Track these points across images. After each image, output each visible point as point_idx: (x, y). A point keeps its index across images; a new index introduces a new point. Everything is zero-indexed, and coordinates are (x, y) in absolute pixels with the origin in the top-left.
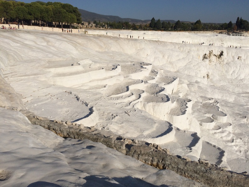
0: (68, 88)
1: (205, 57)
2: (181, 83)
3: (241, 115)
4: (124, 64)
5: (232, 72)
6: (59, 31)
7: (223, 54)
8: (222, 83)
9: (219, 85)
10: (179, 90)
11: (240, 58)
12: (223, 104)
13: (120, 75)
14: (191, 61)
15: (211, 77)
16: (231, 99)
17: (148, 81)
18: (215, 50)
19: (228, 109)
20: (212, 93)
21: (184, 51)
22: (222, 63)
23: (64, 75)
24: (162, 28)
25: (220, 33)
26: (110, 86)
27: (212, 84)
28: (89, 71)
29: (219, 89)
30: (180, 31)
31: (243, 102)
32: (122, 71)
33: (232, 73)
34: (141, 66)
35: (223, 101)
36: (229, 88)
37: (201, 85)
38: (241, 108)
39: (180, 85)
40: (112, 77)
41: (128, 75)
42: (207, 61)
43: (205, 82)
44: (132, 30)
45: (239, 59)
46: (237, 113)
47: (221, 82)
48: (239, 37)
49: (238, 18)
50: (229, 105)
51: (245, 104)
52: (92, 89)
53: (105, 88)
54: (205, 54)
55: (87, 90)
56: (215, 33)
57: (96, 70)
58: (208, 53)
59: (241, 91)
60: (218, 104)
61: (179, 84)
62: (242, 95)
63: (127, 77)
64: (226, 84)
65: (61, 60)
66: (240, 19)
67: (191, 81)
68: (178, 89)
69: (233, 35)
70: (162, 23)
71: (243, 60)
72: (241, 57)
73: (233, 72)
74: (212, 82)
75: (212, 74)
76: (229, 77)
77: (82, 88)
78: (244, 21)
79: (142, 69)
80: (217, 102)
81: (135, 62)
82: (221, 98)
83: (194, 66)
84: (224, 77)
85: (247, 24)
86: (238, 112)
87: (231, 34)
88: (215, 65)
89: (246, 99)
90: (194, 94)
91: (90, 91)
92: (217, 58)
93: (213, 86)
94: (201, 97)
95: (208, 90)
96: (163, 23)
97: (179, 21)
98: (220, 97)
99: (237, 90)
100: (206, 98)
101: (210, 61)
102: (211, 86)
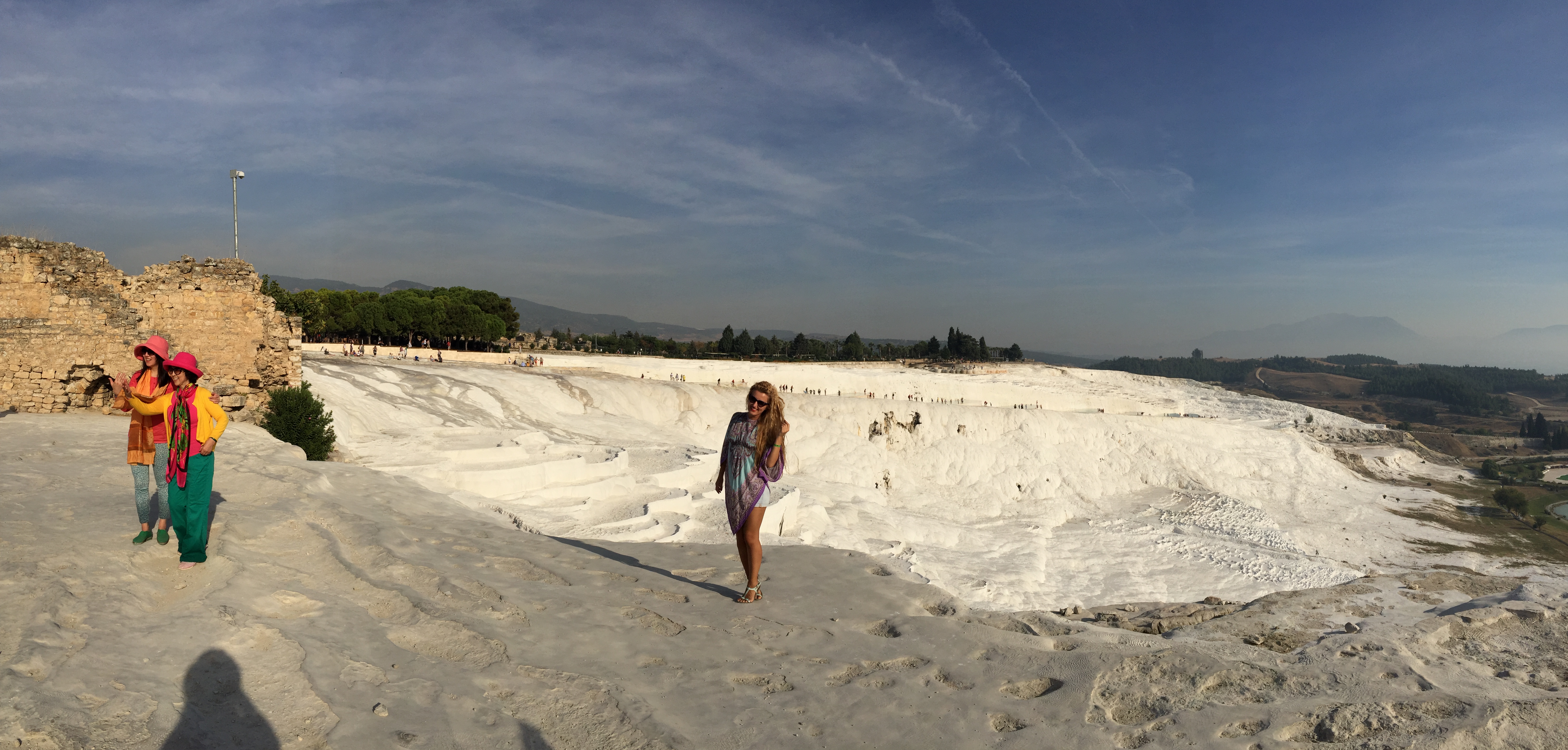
0: (493, 500)
1: (875, 431)
2: (806, 502)
3: (973, 579)
4: (638, 448)
5: (946, 467)
6: (457, 358)
7: (920, 420)
8: (925, 501)
9: (918, 504)
10: (801, 523)
11: (962, 430)
12: (928, 555)
13: (624, 475)
14: (837, 443)
15: (895, 484)
16: (951, 540)
17: (704, 495)
18: (898, 409)
19: (940, 568)
20: (900, 528)
21: (817, 413)
22: (920, 443)
23: (480, 467)
24: (756, 351)
25: (911, 366)
26: (597, 502)
27: (900, 505)
28: (542, 462)
29: (918, 517)
30: (806, 360)
31: (981, 544)
32: (630, 465)
33: (948, 471)
34: (687, 455)
35: (929, 547)
36: (944, 511)
37: (868, 508)
38: (976, 560)
39: (804, 510)
40: (602, 480)
41: (647, 476)
42: (881, 440)
43: (877, 501)
44: (666, 356)
45: (960, 433)
46: (965, 576)
47: (922, 496)
48: (958, 375)
49: (952, 330)
50: (945, 558)
51: (986, 550)
52: (550, 507)
53: (584, 507)
54: (876, 423)
55: (537, 509)
56: (900, 367)
57: (561, 458)
58: (881, 419)
59: (974, 515)
60: (914, 555)
61: (800, 507)
62: (978, 526)
63: (646, 480)
64: (935, 501)
65: (466, 432)
66: (955, 333)
67: (839, 499)
68: (799, 520)
69: (942, 372)
70: (753, 338)
71: (970, 434)
72: (964, 426)
73: (950, 466)
74: (901, 500)
75: (897, 477)
76: (942, 481)
77: (525, 502)
78: (966, 337)
79: (687, 463)
80: (910, 550)
81: (671, 445)
82: (924, 541)
83: (845, 456)
84: (929, 482)
85: (973, 344)
86: (967, 573)
87: (937, 368)
88: (903, 452)
89: (987, 534)
90: (847, 532)
91: (545, 510)
92: (907, 430)
93: (903, 507)
94: (870, 541)
95: (887, 521)
96: (759, 340)
97: (801, 335)
98: (921, 539)
99: (965, 514)
100: (880, 542)
101: (889, 439)
102: (897, 508)
